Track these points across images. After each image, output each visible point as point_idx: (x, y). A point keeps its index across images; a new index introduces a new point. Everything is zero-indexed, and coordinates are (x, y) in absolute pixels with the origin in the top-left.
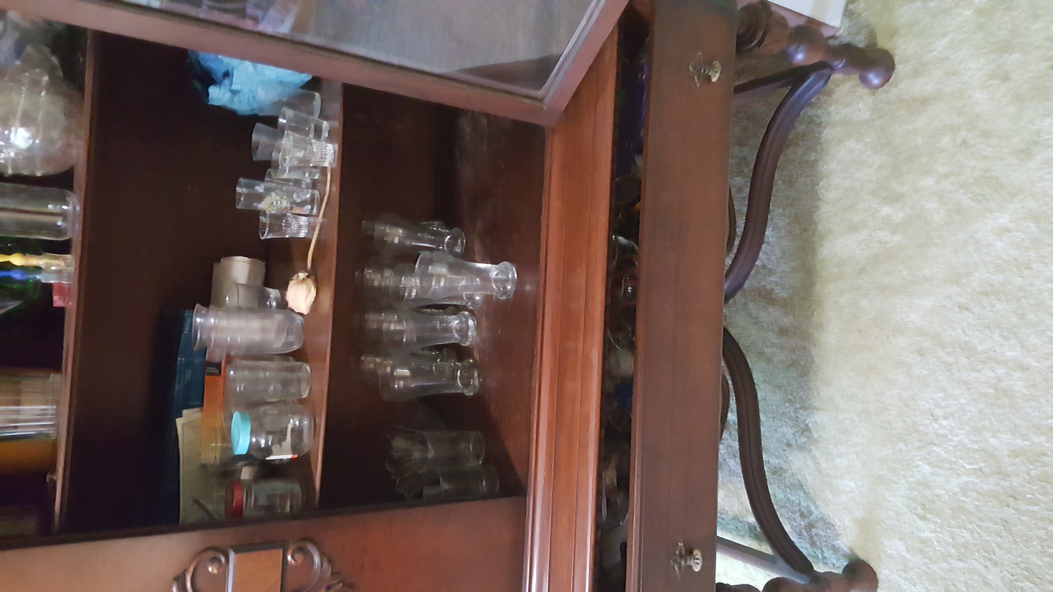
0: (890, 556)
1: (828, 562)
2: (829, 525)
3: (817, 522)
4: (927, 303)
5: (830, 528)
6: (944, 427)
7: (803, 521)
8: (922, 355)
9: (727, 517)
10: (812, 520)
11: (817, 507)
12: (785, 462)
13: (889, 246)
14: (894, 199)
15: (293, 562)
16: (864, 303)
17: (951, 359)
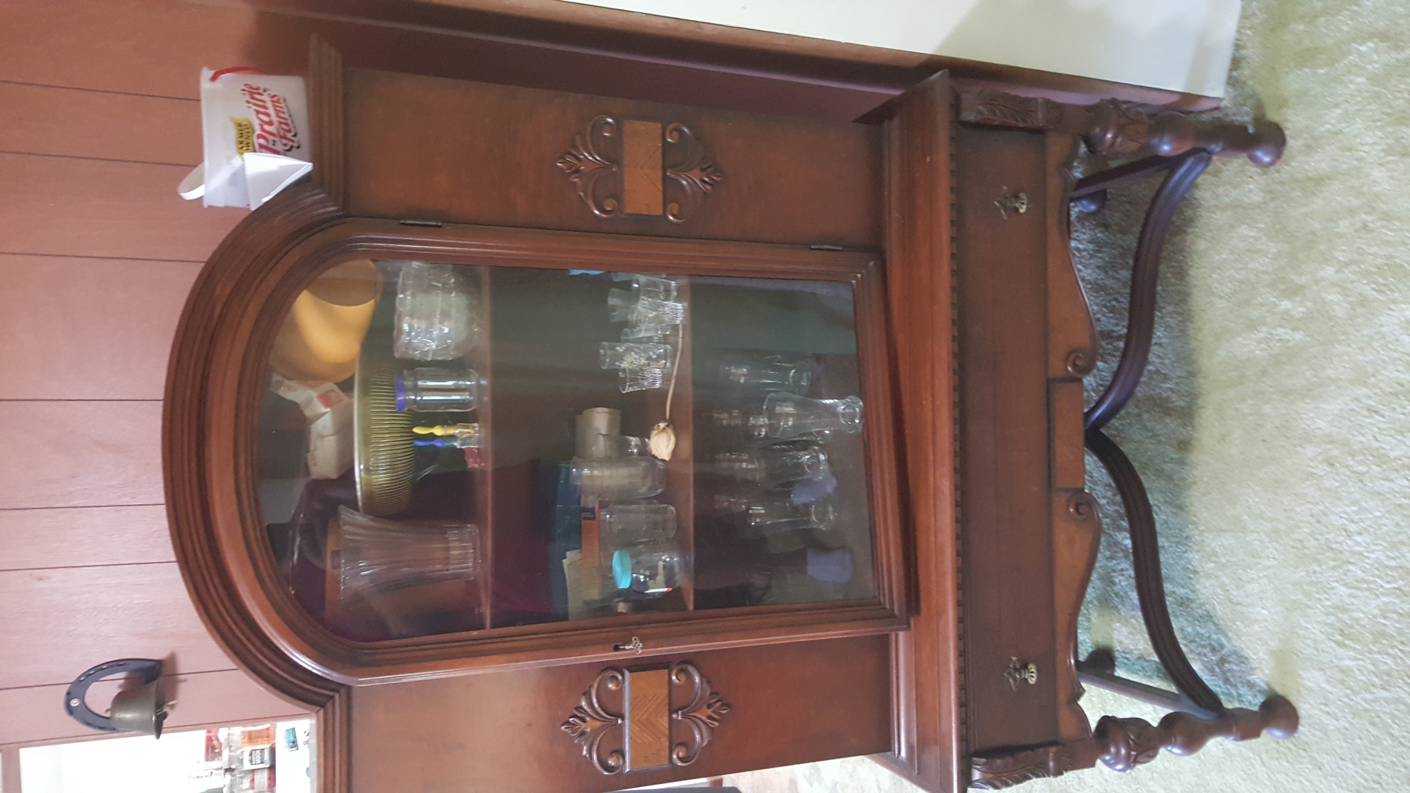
0: (1309, 689)
1: (1244, 699)
2: (1242, 659)
3: (1229, 656)
4: (1335, 406)
5: (1243, 663)
6: (1358, 544)
7: (1214, 656)
8: (1332, 465)
9: (1132, 657)
10: (1224, 654)
11: (1229, 639)
12: (1193, 592)
13: (1290, 344)
14: (1294, 291)
15: (677, 681)
16: (1267, 409)
17: (1362, 469)
